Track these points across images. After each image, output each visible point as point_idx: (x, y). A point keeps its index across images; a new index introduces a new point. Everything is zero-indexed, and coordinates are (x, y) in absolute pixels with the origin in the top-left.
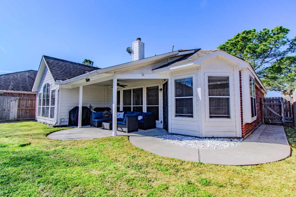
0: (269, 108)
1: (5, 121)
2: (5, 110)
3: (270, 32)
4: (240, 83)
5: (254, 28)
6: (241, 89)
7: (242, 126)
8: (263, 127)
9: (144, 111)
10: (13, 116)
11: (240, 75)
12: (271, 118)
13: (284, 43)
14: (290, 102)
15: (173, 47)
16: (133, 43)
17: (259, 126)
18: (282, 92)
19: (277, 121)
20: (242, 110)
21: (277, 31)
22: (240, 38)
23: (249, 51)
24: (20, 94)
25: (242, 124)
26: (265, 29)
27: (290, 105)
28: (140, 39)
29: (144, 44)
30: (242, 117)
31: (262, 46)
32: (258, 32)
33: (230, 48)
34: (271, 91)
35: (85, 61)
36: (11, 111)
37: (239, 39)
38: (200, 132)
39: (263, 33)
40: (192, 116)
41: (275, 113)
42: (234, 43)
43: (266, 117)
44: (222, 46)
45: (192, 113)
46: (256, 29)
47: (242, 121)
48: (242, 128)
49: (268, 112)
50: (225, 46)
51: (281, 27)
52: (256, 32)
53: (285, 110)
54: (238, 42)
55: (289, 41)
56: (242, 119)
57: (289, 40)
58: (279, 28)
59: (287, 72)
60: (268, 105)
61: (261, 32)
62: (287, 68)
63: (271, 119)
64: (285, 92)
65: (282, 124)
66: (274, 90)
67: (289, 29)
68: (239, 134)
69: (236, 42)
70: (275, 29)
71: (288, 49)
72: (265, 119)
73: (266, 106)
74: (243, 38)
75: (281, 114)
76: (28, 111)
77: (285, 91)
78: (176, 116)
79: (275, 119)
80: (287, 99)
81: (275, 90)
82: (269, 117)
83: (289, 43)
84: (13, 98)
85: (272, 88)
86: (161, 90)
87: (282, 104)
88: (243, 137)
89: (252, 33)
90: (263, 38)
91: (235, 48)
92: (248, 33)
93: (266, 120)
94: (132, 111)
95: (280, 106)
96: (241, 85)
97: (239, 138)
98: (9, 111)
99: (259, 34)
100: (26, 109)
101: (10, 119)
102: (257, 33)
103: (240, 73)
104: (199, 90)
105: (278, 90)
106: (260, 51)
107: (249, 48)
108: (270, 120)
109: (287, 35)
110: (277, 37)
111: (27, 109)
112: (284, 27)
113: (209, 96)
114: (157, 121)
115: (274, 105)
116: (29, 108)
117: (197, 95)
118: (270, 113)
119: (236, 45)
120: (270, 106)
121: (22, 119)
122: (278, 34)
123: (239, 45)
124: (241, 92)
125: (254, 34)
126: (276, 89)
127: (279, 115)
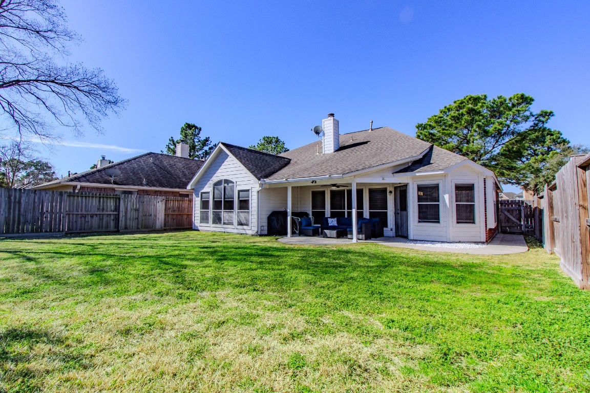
0: (506, 213)
1: (151, 231)
2: (151, 215)
3: (507, 102)
4: (485, 190)
5: (485, 94)
6: (485, 196)
7: (486, 231)
8: (501, 236)
9: (364, 217)
10: (160, 224)
11: (485, 183)
12: (509, 225)
13: (526, 119)
14: (532, 206)
15: (372, 122)
16: (323, 120)
17: (496, 235)
18: (523, 185)
19: (515, 230)
20: (486, 216)
21: (518, 100)
22: (465, 109)
23: (477, 129)
24: (166, 192)
25: (486, 229)
26: (500, 97)
27: (531, 210)
28: (332, 115)
29: (338, 122)
30: (486, 222)
31: (496, 125)
32: (490, 99)
33: (450, 123)
34: (505, 184)
35: (186, 127)
36: (158, 217)
37: (464, 111)
38: (448, 237)
39: (497, 102)
40: (439, 222)
41: (513, 219)
42: (457, 116)
43: (503, 225)
44: (437, 118)
45: (439, 219)
46: (487, 96)
47: (486, 227)
48: (486, 233)
49: (505, 218)
50: (442, 119)
51: (522, 95)
52: (488, 100)
53: (525, 217)
54: (462, 114)
55: (533, 116)
56: (486, 225)
57: (534, 114)
58: (520, 96)
59: (530, 154)
60: (505, 210)
61: (495, 101)
62: (531, 148)
63: (509, 227)
64: (526, 187)
65: (522, 233)
66: (510, 182)
67: (534, 98)
68: (484, 239)
69: (459, 114)
70: (514, 97)
71: (531, 126)
72: (501, 227)
73: (503, 211)
74: (469, 110)
75: (520, 221)
76: (175, 217)
77: (528, 184)
78: (419, 222)
79: (514, 227)
80: (528, 203)
81: (512, 183)
82: (507, 224)
83: (533, 118)
84: (160, 198)
85: (506, 180)
86: (391, 192)
87: (522, 208)
88: (487, 241)
89: (482, 101)
90: (497, 110)
91: (458, 123)
92: (476, 100)
93: (503, 228)
94: (346, 217)
95: (520, 211)
96: (485, 192)
97: (483, 243)
98: (155, 216)
99: (491, 104)
100: (172, 213)
101: (157, 227)
102: (489, 103)
103: (485, 180)
104: (446, 197)
105: (516, 183)
106: (494, 132)
107: (479, 126)
108: (507, 228)
109: (530, 106)
110: (516, 111)
111: (174, 213)
112: (527, 95)
113: (456, 202)
114: (385, 229)
115: (512, 210)
116: (176, 213)
117: (444, 201)
118: (508, 220)
119: (458, 119)
120: (508, 211)
121: (169, 228)
122: (519, 104)
123: (464, 120)
124: (485, 198)
125: (485, 103)
126: (514, 181)
127: (518, 222)
